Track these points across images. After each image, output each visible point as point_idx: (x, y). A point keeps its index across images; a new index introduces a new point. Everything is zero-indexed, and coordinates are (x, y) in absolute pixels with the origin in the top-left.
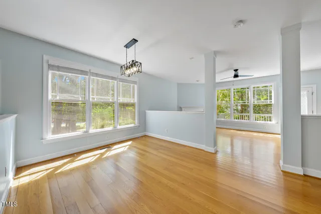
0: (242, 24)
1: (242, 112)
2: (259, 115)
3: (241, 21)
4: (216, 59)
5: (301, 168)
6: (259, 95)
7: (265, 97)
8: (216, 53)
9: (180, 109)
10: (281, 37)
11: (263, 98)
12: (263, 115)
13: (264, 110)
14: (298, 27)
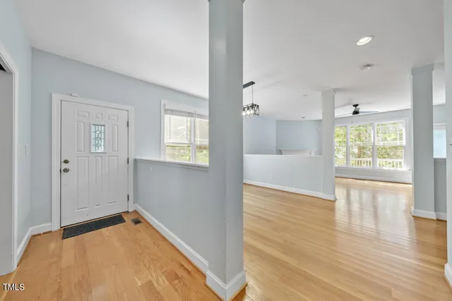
0: (369, 68)
1: (359, 157)
2: (384, 160)
3: (368, 65)
4: (336, 96)
5: (434, 213)
6: (385, 133)
7: (393, 136)
8: (335, 90)
9: (280, 152)
10: (412, 76)
11: (389, 136)
12: (391, 161)
13: (392, 153)
14: (430, 68)
